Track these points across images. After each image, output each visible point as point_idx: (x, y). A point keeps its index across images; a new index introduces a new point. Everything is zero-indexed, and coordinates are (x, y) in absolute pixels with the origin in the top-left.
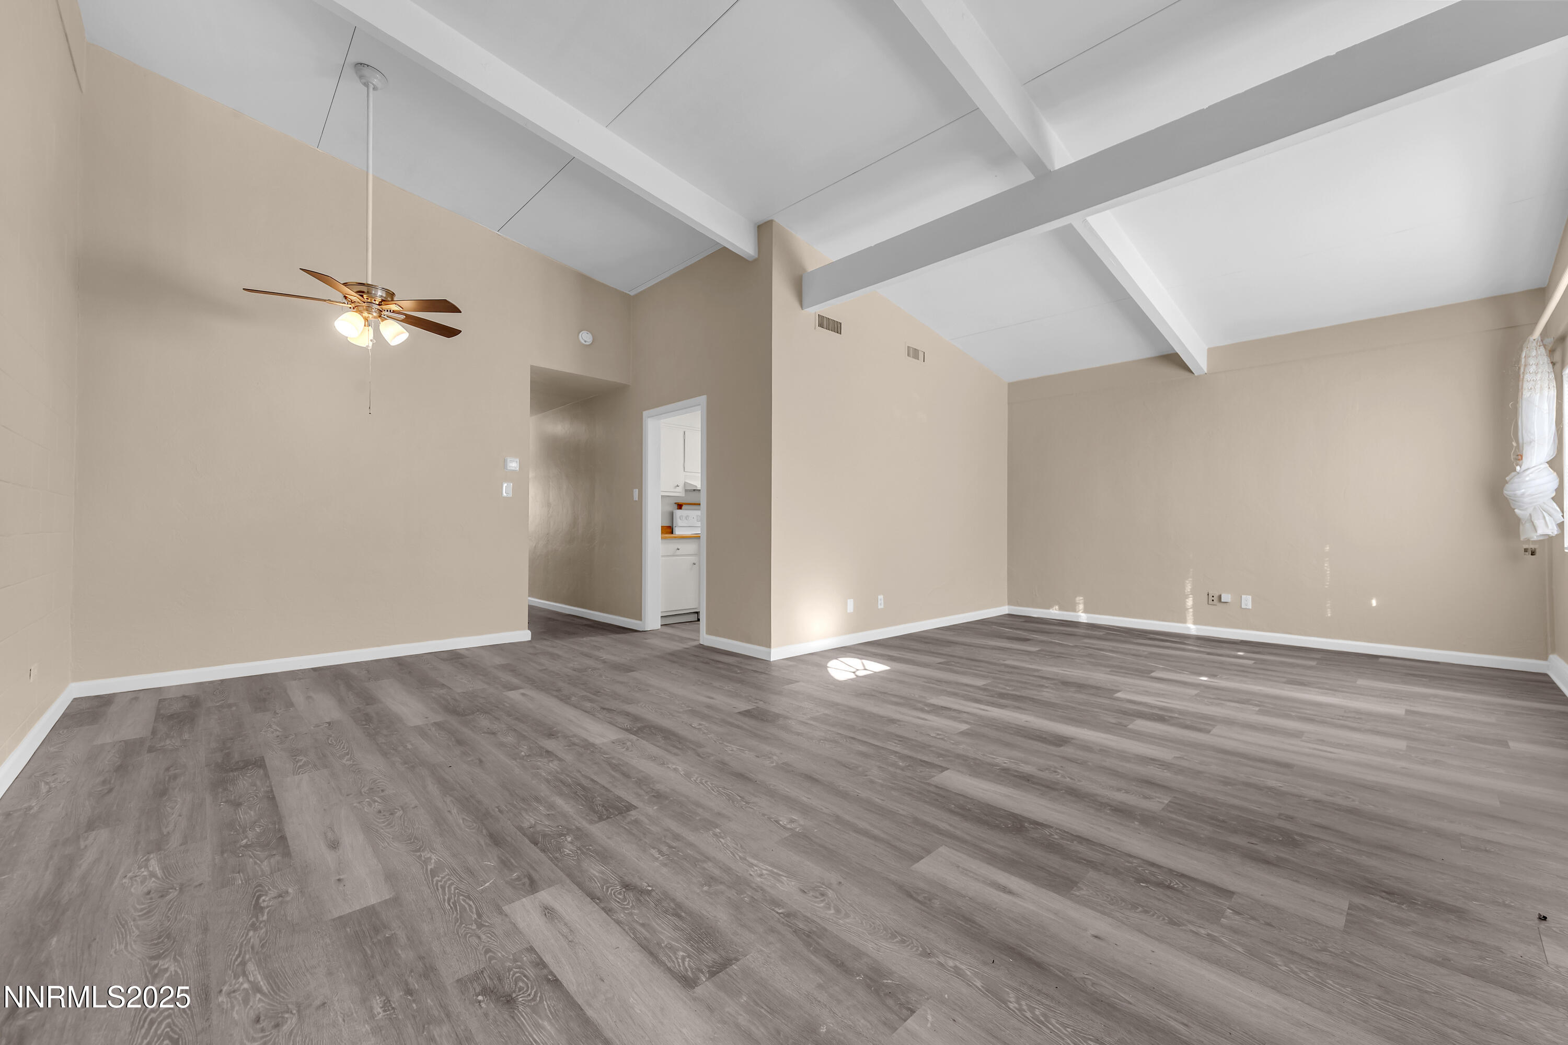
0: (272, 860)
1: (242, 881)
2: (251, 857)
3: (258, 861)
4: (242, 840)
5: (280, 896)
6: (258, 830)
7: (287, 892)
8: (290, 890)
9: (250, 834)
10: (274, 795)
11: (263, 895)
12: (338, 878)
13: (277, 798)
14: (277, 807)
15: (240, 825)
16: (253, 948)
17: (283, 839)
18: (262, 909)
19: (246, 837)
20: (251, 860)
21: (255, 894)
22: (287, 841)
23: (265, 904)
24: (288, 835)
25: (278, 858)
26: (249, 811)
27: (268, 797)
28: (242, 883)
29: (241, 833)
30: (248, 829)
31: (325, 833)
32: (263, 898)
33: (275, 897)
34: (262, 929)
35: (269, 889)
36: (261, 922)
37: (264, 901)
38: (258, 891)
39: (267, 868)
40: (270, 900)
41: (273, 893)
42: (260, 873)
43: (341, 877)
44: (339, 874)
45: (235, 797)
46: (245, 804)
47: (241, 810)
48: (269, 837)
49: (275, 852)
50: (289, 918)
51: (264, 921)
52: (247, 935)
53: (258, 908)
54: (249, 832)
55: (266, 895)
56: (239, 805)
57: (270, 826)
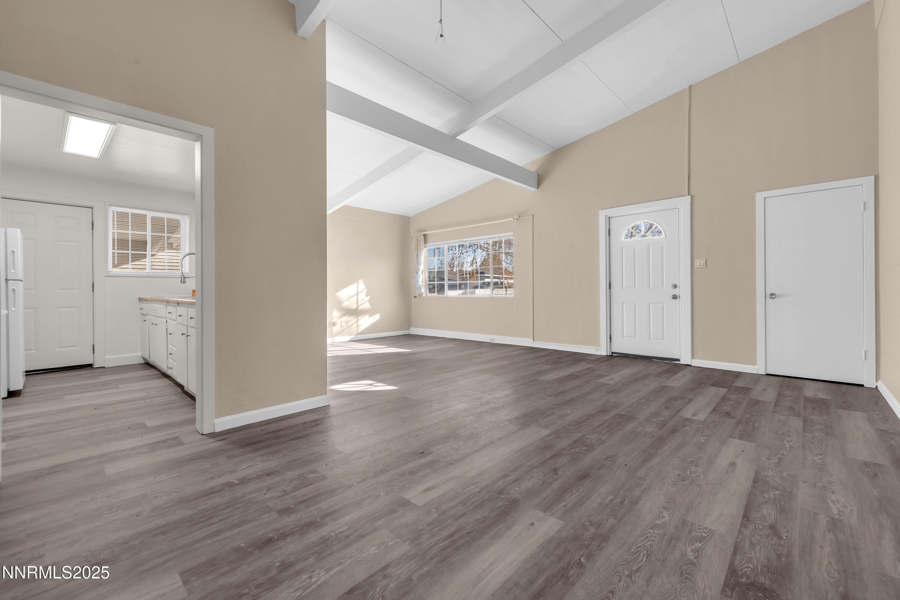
0: (766, 474)
1: (784, 473)
2: (776, 481)
3: (773, 477)
4: (778, 494)
5: (769, 459)
6: (766, 495)
7: (766, 458)
8: (764, 458)
9: (772, 495)
10: (743, 519)
11: (776, 463)
12: (743, 453)
13: (742, 514)
14: (746, 506)
15: (776, 506)
16: (786, 450)
17: (755, 481)
18: (779, 458)
19: (775, 494)
20: (777, 480)
21: (780, 465)
22: (754, 479)
23: (776, 459)
24: (751, 481)
25: (763, 474)
26: (766, 514)
27: (747, 520)
28: (784, 472)
29: (777, 500)
30: (772, 500)
31: (732, 472)
32: (777, 462)
33: (771, 459)
34: (781, 453)
35: (773, 463)
36: (780, 455)
37: (777, 461)
38: (778, 465)
39: (770, 472)
40: (774, 460)
41: (772, 461)
42: (774, 472)
43: (741, 452)
44: (741, 453)
45: (772, 540)
46: (767, 524)
47: (772, 520)
48: (762, 487)
49: (763, 477)
50: (770, 451)
51: (779, 455)
52: (787, 454)
53: (780, 460)
54: (772, 497)
55: (775, 462)
56: (772, 527)
57: (758, 493)
